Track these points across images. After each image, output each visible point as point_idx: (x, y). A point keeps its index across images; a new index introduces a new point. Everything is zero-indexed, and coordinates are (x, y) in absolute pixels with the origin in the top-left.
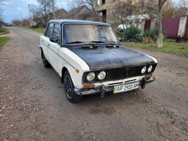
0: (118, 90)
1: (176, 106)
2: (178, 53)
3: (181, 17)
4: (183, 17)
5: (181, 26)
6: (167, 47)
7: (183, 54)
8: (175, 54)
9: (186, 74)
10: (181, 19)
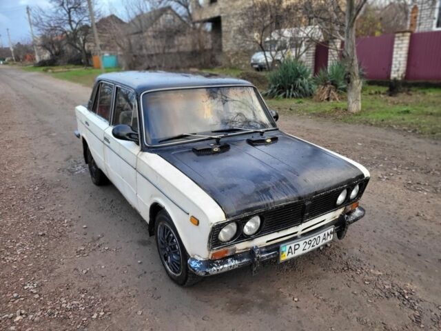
0: (289, 253)
1: (416, 275)
2: (398, 126)
3: (397, 35)
4: (401, 34)
5: (398, 56)
6: (371, 108)
7: (410, 126)
8: (392, 127)
9: (425, 185)
10: (396, 39)
